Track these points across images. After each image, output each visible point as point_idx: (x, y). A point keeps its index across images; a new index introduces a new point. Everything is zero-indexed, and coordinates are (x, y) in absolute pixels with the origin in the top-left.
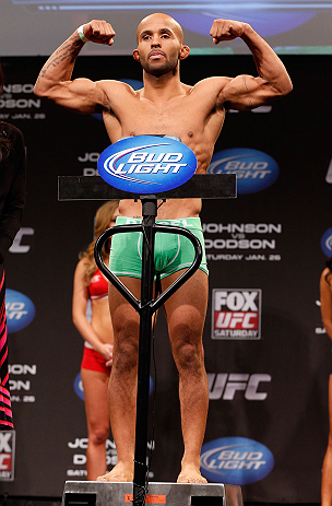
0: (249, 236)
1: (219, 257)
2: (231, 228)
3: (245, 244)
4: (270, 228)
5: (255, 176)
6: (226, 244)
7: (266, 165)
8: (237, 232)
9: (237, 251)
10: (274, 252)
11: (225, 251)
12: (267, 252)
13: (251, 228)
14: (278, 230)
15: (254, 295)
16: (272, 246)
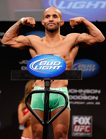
0: (88, 95)
1: (76, 103)
2: (80, 91)
3: (86, 98)
4: (96, 91)
5: (90, 70)
6: (78, 98)
7: (94, 66)
8: (82, 93)
9: (83, 100)
10: (97, 101)
11: (78, 100)
12: (94, 101)
13: (88, 91)
14: (99, 92)
15: (89, 118)
16: (97, 98)
